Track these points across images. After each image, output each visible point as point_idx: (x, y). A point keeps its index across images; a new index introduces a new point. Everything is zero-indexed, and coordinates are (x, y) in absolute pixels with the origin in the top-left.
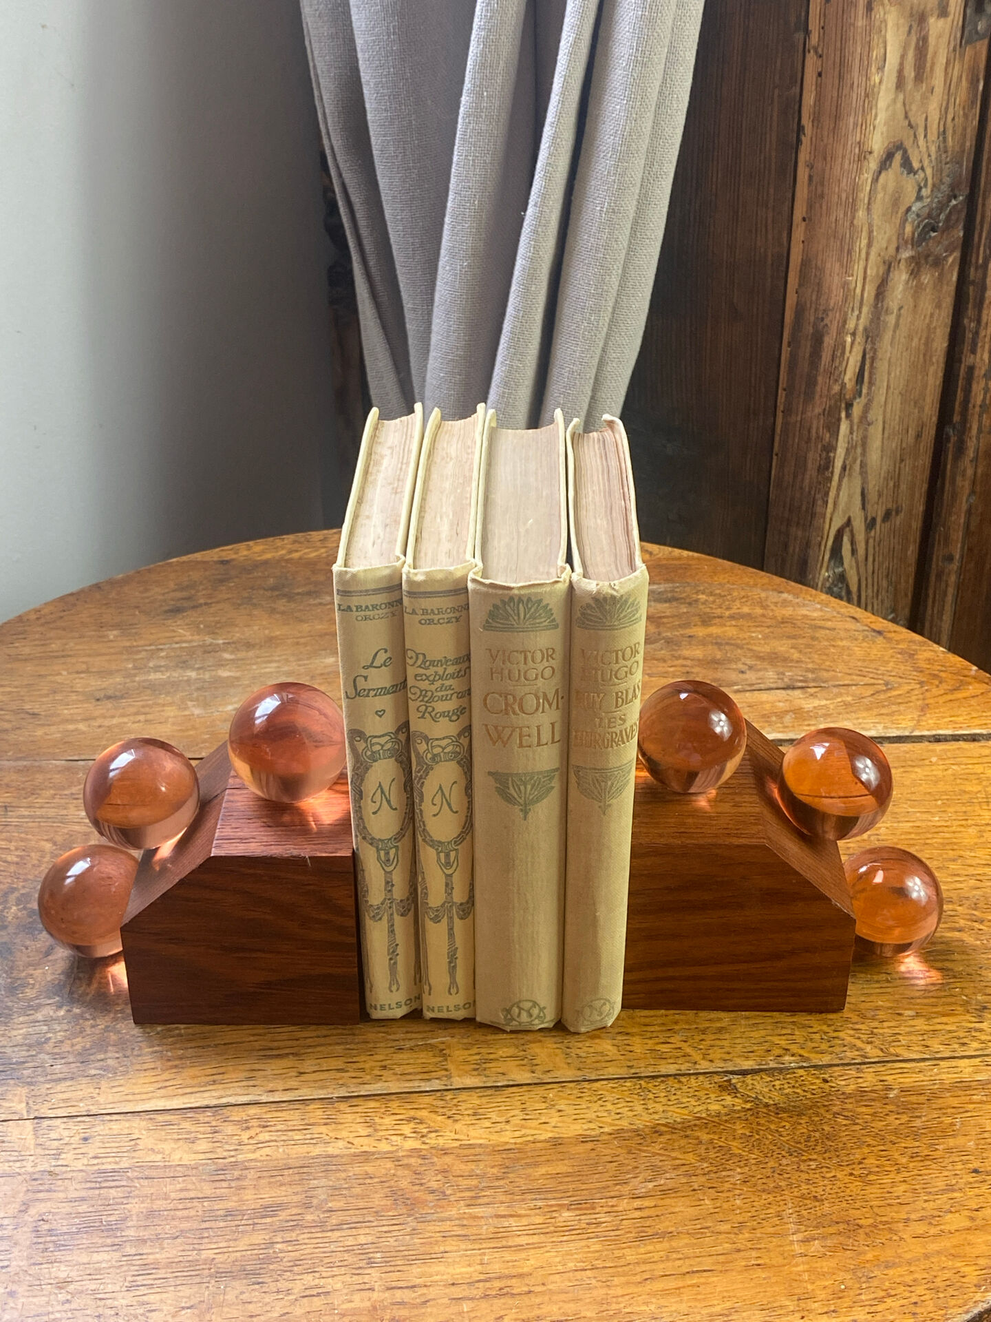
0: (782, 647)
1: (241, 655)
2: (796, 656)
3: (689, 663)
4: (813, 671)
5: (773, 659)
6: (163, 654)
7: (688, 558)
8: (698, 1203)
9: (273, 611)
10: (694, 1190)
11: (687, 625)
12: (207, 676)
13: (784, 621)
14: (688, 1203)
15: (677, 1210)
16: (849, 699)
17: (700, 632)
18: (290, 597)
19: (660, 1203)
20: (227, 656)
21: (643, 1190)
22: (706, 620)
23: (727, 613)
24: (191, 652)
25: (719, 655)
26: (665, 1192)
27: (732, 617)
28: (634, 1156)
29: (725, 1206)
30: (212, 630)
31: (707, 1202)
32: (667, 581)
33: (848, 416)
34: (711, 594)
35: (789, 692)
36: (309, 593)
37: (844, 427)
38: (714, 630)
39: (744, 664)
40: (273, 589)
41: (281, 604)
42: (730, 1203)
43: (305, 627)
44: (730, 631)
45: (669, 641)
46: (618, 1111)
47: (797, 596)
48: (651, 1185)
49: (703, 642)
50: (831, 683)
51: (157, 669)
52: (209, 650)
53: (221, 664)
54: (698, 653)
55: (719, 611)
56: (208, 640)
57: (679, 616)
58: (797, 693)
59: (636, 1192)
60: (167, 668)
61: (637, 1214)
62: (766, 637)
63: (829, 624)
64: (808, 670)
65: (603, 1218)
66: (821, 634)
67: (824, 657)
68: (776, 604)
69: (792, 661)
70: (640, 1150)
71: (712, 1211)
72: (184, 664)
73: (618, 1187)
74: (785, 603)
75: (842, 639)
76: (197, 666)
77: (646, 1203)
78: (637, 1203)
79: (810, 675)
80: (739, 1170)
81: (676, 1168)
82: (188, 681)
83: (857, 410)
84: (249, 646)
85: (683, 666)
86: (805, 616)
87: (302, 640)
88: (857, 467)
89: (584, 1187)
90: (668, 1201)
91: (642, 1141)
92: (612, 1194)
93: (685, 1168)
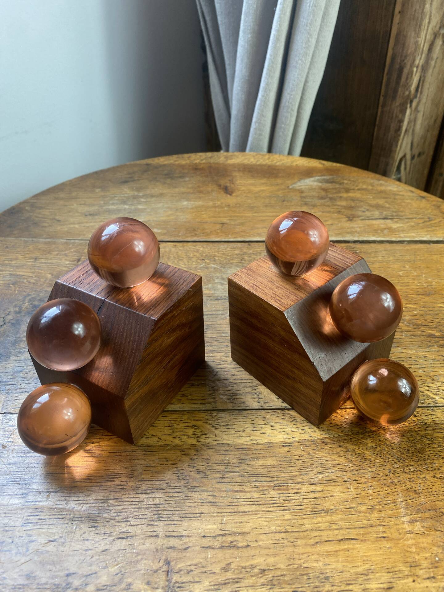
0: (381, 202)
1: (149, 200)
2: (387, 206)
3: (340, 207)
4: (395, 212)
5: (377, 207)
6: (116, 198)
7: (339, 167)
8: (347, 490)
9: (165, 183)
10: (345, 481)
11: (339, 192)
12: (133, 207)
13: (381, 192)
14: (341, 490)
15: (335, 494)
16: (413, 224)
17: (345, 195)
18: (172, 178)
19: (326, 489)
20: (143, 200)
21: (316, 479)
22: (347, 190)
23: (357, 188)
24: (128, 198)
25: (353, 204)
26: (329, 482)
27: (359, 190)
28: (311, 457)
29: (363, 493)
30: (139, 190)
31: (352, 490)
32: (331, 175)
33: (411, 106)
34: (349, 180)
35: (386, 220)
36: (180, 177)
37: (408, 111)
38: (351, 194)
39: (365, 208)
40: (166, 175)
41: (168, 181)
42: (366, 492)
43: (177, 190)
44: (358, 195)
45: (331, 199)
46: (303, 428)
47: (386, 182)
48: (320, 476)
49: (346, 199)
50: (404, 217)
51: (113, 204)
52: (135, 197)
53: (140, 203)
54: (344, 203)
55: (353, 187)
56: (136, 193)
57: (335, 189)
58: (389, 221)
59: (312, 480)
60: (117, 204)
61: (312, 495)
62: (373, 198)
63: (401, 193)
64: (393, 212)
65: (293, 496)
66: (397, 197)
67: (400, 207)
68: (378, 185)
69: (386, 208)
70: (315, 453)
71: (356, 496)
72: (124, 203)
73: (302, 476)
74: (381, 185)
75: (407, 199)
76: (130, 203)
77: (319, 488)
78: (312, 488)
79: (394, 214)
80: (370, 470)
81: (335, 465)
82: (125, 209)
83: (414, 104)
84: (152, 196)
85: (337, 209)
86: (390, 190)
87: (175, 195)
88: (411, 131)
89: (283, 475)
90: (330, 488)
91: (316, 448)
92: (298, 481)
93: (340, 466)
